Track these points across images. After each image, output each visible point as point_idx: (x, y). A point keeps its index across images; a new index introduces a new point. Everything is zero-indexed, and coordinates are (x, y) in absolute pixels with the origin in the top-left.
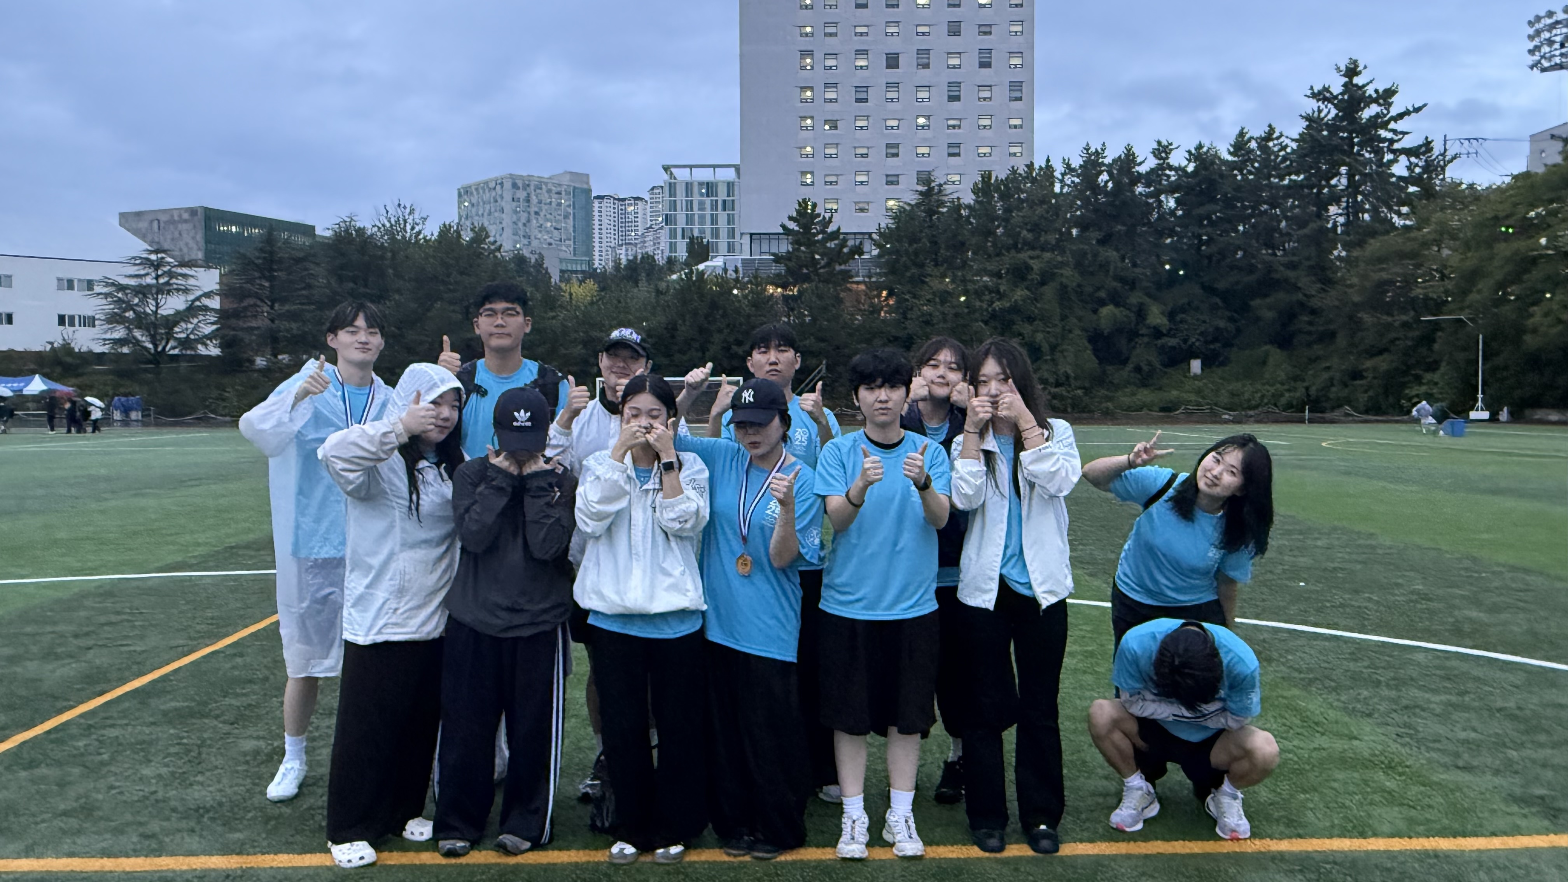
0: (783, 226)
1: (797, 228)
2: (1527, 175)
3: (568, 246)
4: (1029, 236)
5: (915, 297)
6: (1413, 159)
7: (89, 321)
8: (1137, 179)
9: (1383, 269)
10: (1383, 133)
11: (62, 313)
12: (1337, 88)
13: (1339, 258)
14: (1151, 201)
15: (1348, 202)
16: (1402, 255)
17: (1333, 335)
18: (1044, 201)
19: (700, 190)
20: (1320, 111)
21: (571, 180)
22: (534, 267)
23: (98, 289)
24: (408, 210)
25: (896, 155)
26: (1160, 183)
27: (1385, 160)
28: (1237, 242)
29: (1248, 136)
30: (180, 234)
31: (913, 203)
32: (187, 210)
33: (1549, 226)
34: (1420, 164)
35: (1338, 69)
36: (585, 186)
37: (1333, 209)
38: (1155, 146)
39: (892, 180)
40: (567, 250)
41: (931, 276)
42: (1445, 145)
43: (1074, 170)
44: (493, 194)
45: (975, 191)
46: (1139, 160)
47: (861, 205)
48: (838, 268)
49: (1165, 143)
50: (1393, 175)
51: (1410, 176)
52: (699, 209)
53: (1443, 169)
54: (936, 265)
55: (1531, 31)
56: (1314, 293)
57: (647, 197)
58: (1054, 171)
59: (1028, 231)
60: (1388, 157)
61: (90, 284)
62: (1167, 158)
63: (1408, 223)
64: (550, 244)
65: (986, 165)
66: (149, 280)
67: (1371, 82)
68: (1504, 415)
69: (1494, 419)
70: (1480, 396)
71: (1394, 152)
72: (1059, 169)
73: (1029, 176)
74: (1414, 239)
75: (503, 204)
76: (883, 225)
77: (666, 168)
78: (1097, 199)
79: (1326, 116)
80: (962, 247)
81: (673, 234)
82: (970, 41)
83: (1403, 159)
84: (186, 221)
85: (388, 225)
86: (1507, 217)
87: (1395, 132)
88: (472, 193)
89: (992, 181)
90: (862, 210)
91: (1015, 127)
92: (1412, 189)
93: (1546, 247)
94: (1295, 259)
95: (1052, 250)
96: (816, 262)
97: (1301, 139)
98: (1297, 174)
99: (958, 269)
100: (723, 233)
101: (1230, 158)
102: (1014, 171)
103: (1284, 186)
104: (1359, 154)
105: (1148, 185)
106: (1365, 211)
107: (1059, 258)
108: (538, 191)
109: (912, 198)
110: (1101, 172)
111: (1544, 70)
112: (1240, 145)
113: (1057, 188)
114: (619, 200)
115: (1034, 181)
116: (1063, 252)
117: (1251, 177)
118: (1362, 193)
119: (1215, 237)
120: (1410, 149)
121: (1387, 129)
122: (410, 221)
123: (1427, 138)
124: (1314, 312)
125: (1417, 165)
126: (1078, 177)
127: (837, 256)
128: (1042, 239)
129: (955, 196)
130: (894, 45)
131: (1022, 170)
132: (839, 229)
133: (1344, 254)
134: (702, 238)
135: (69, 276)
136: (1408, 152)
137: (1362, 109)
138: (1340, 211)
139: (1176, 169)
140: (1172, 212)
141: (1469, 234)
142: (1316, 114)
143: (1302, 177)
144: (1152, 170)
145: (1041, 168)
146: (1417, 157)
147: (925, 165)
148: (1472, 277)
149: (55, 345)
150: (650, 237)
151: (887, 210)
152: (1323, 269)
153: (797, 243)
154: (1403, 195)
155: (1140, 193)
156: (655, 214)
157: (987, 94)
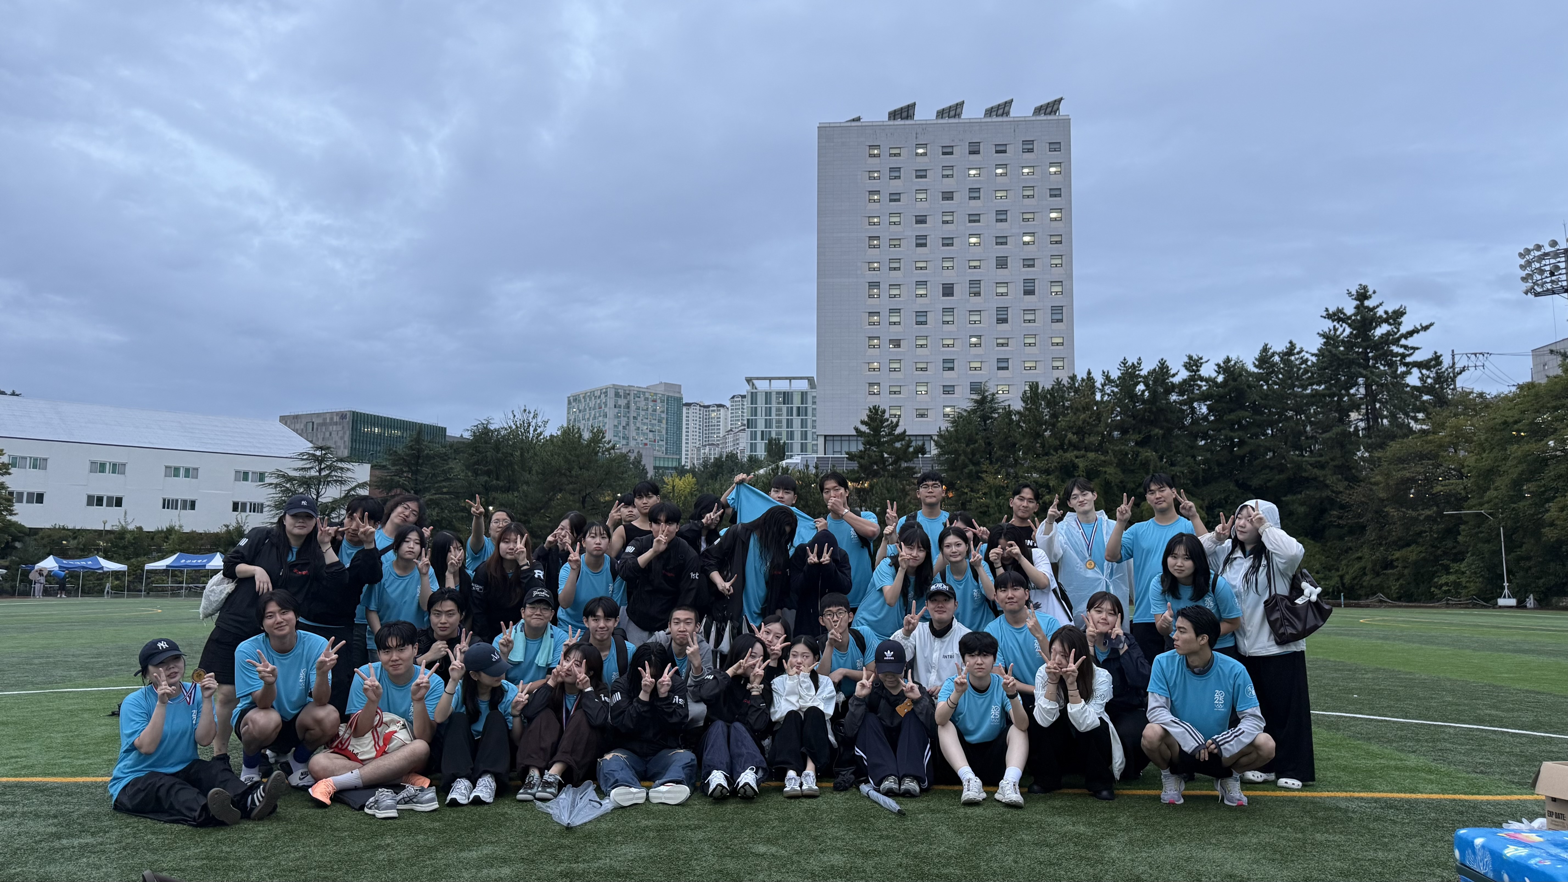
0: (856, 429)
1: (868, 431)
2: (1531, 386)
3: (660, 446)
4: (1074, 438)
5: (972, 490)
6: (1424, 371)
7: (257, 508)
8: (1172, 388)
9: (1404, 468)
10: (1395, 349)
11: (236, 500)
12: (1350, 310)
13: (1362, 458)
14: (1185, 408)
15: (1367, 409)
16: (1421, 457)
17: (1363, 528)
18: (1087, 407)
19: (778, 398)
20: (1335, 330)
21: (665, 390)
22: (633, 464)
23: (268, 480)
24: (532, 415)
25: (952, 369)
26: (1193, 393)
27: (1399, 372)
28: (1267, 444)
29: (1271, 351)
30: (330, 434)
31: (969, 409)
32: (337, 413)
33: (1556, 430)
34: (1431, 376)
35: (1349, 293)
36: (677, 395)
37: (1354, 415)
38: (1186, 360)
39: (948, 390)
40: (659, 450)
41: (986, 472)
42: (1453, 359)
43: (1113, 381)
44: (598, 401)
45: (1024, 399)
46: (1172, 372)
47: (922, 412)
48: (904, 465)
49: (1195, 357)
50: (1408, 385)
51: (1424, 386)
52: (777, 415)
53: (1453, 380)
54: (991, 463)
55: (1522, 262)
56: (1341, 489)
57: (728, 404)
58: (1094, 382)
59: (1074, 434)
60: (1401, 369)
61: (261, 476)
62: (1198, 370)
63: (1424, 427)
64: (646, 444)
65: (1033, 375)
66: (313, 473)
67: (1381, 304)
68: (1530, 602)
69: (1521, 605)
70: (1506, 584)
71: (1407, 365)
72: (1099, 380)
73: (1072, 387)
74: (1430, 442)
75: (606, 410)
76: (943, 428)
77: (749, 380)
78: (1134, 407)
79: (1342, 333)
80: (1012, 447)
81: (753, 436)
82: (1016, 273)
83: (1415, 371)
84: (336, 424)
85: (514, 427)
86: (1516, 422)
87: (1405, 347)
88: (580, 401)
89: (1040, 391)
90: (922, 416)
91: (1057, 344)
92: (1425, 398)
93: (1555, 449)
94: (1322, 459)
95: (1096, 451)
96: (886, 460)
97: (1320, 354)
98: (1319, 384)
99: (1011, 466)
100: (797, 436)
101: (1256, 370)
102: (1058, 382)
103: (1308, 395)
104: (1374, 366)
105: (1181, 394)
106: (1383, 417)
107: (1103, 458)
108: (637, 399)
109: (968, 405)
110: (1138, 383)
111: (1537, 294)
112: (1264, 359)
113: (1098, 397)
114: (704, 407)
115: (1077, 391)
116: (1105, 453)
117: (1276, 387)
118: (1380, 401)
119: (1246, 439)
120: (1421, 362)
121: (1398, 346)
122: (533, 424)
123: (1436, 353)
124: (1343, 507)
125: (1429, 377)
126: (1117, 386)
127: (903, 455)
128: (1087, 441)
129: (1007, 403)
130: (949, 277)
131: (1065, 381)
132: (905, 431)
133: (1367, 454)
134: (779, 440)
135: (246, 469)
136: (1419, 365)
137: (1375, 328)
138: (1360, 417)
139: (1207, 380)
140: (1205, 418)
141: (1483, 437)
142: (1332, 332)
143: (1323, 387)
144: (1185, 381)
145: (1083, 380)
146: (1428, 369)
147: (979, 377)
148: (1489, 475)
149: (231, 528)
150: (730, 438)
151: (945, 415)
152: (1349, 469)
153: (868, 443)
154: (1418, 403)
155: (1175, 401)
156: (734, 419)
157: (1031, 317)
